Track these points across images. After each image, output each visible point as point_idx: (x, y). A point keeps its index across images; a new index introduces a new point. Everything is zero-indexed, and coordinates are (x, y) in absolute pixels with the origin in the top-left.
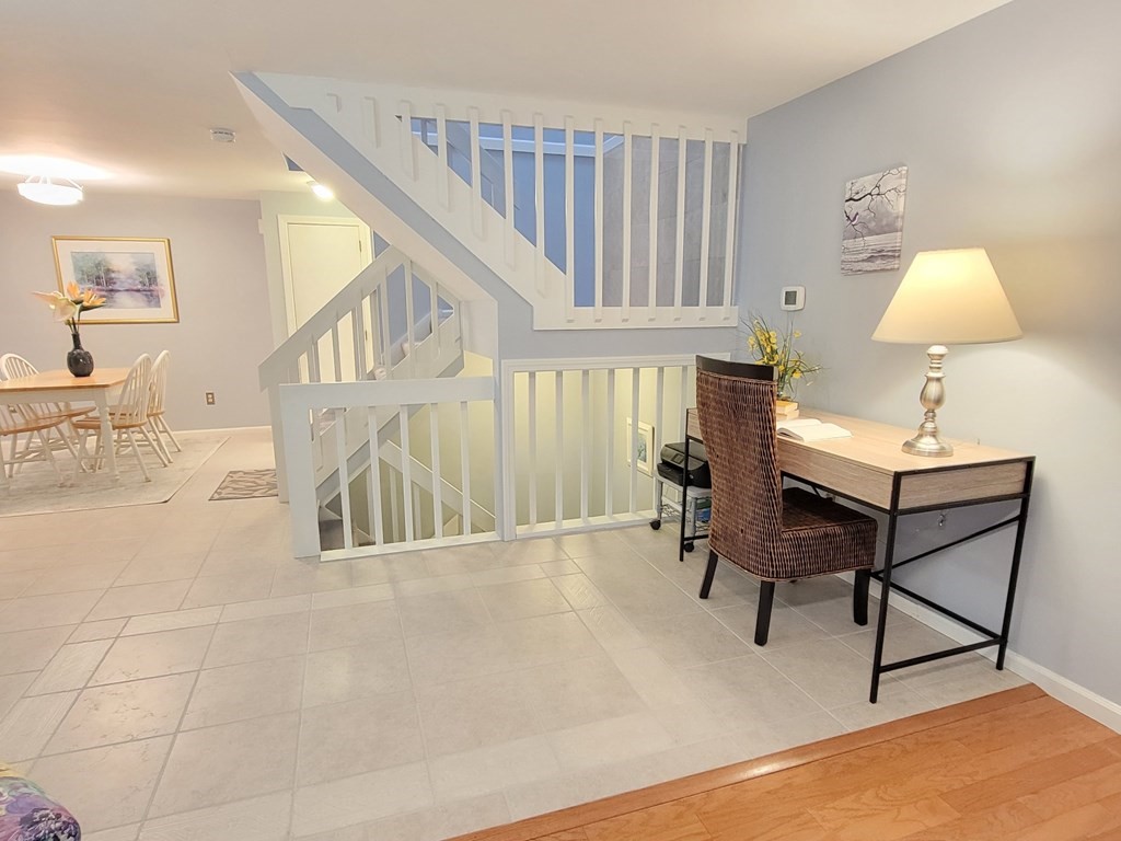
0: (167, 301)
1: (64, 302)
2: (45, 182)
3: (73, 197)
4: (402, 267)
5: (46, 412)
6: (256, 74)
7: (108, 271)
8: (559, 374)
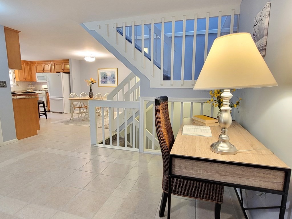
0: (116, 82)
1: (89, 82)
5: (79, 106)
7: (106, 76)
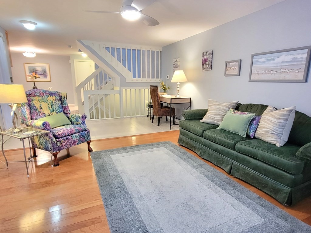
0: (48, 77)
2: (28, 52)
3: (34, 55)
4: (102, 71)
6: (81, 40)
7: (36, 70)
8: (131, 90)
